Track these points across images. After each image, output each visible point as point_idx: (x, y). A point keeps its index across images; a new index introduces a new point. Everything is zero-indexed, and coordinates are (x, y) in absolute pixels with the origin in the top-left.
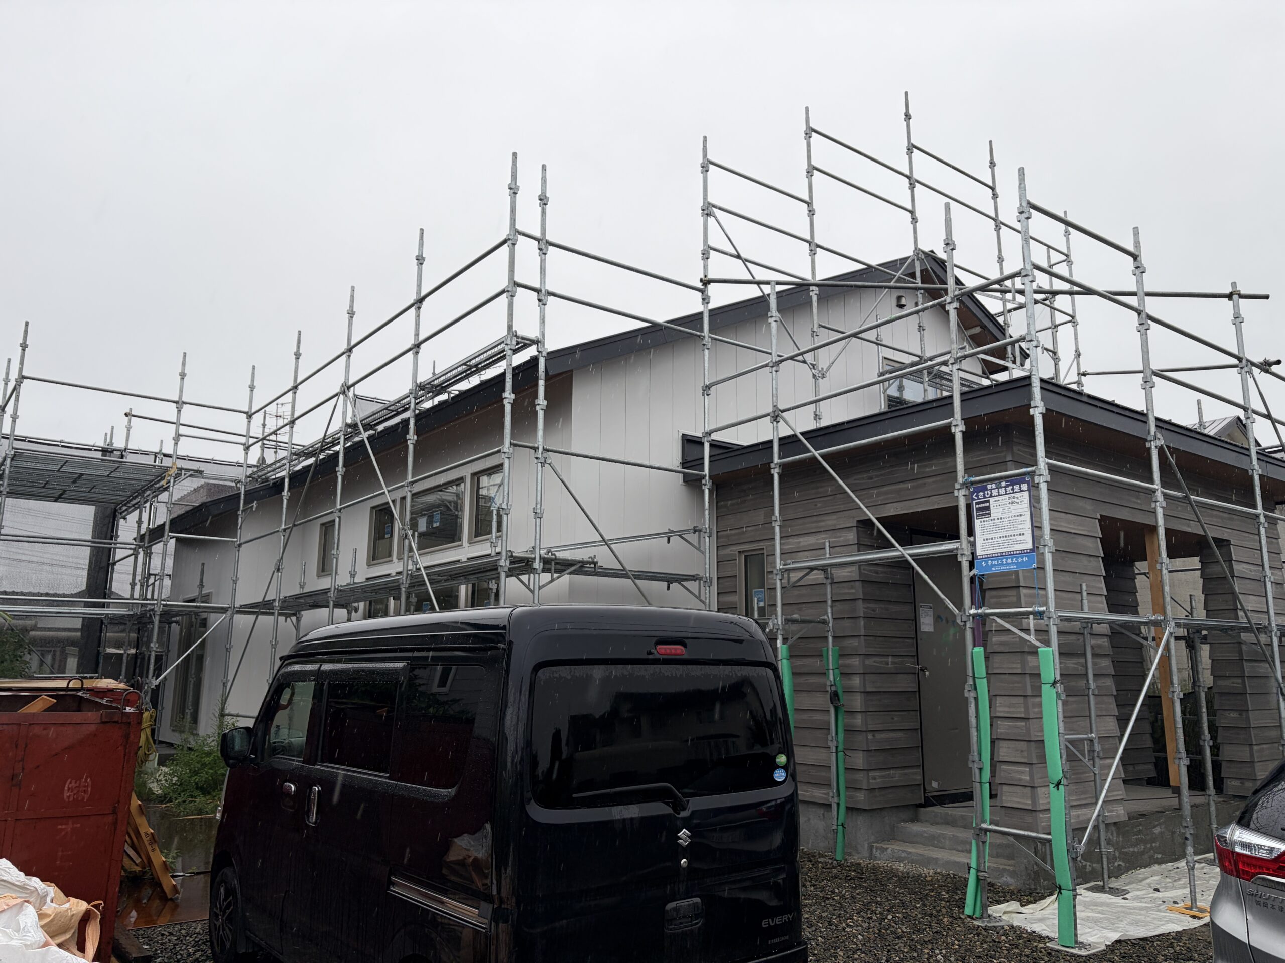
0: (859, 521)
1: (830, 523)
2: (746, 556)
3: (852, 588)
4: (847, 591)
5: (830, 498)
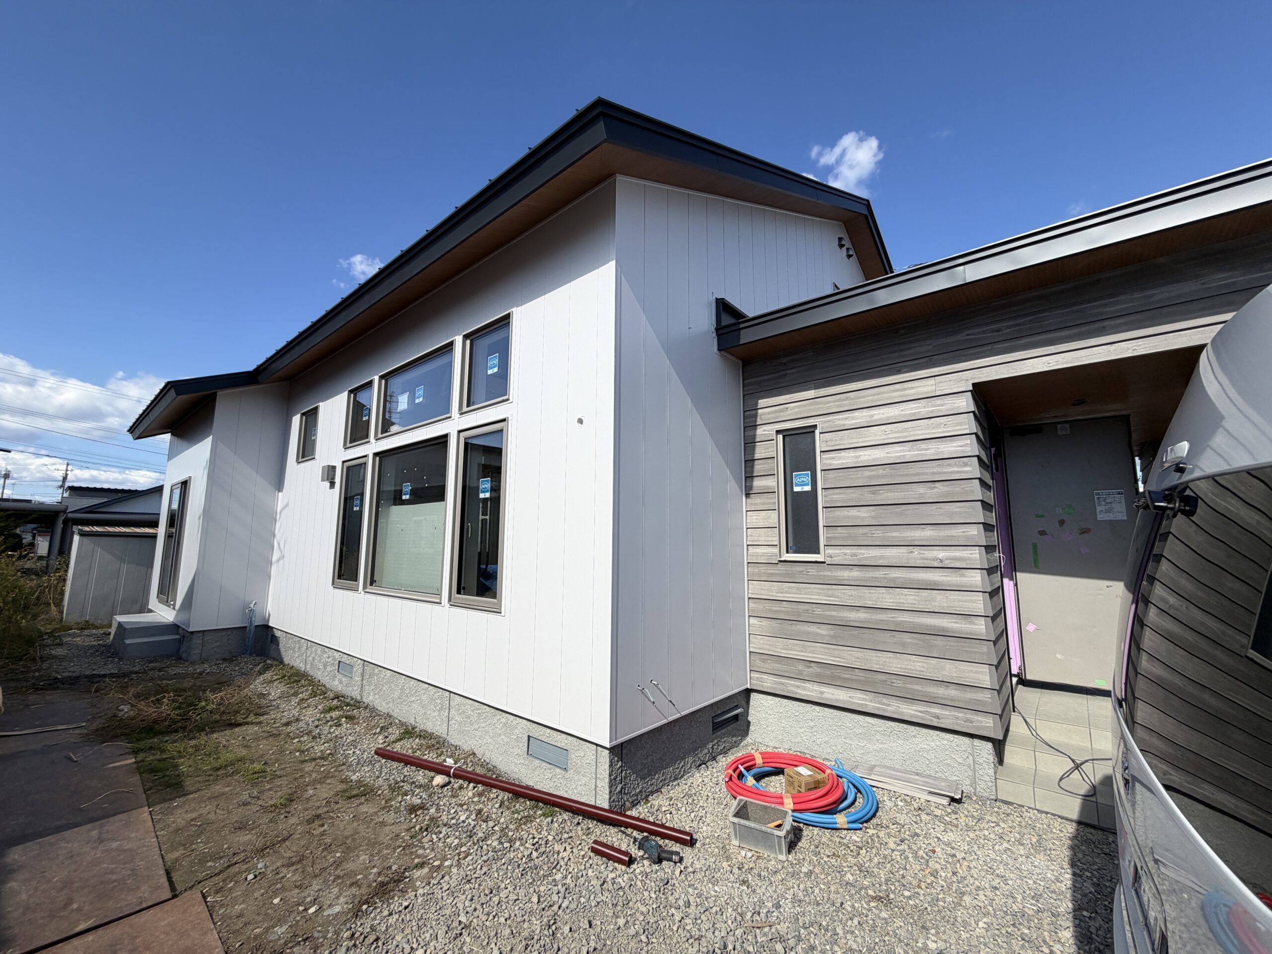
0: (974, 385)
1: (925, 389)
2: (784, 437)
3: (966, 465)
4: (955, 469)
5: (924, 360)
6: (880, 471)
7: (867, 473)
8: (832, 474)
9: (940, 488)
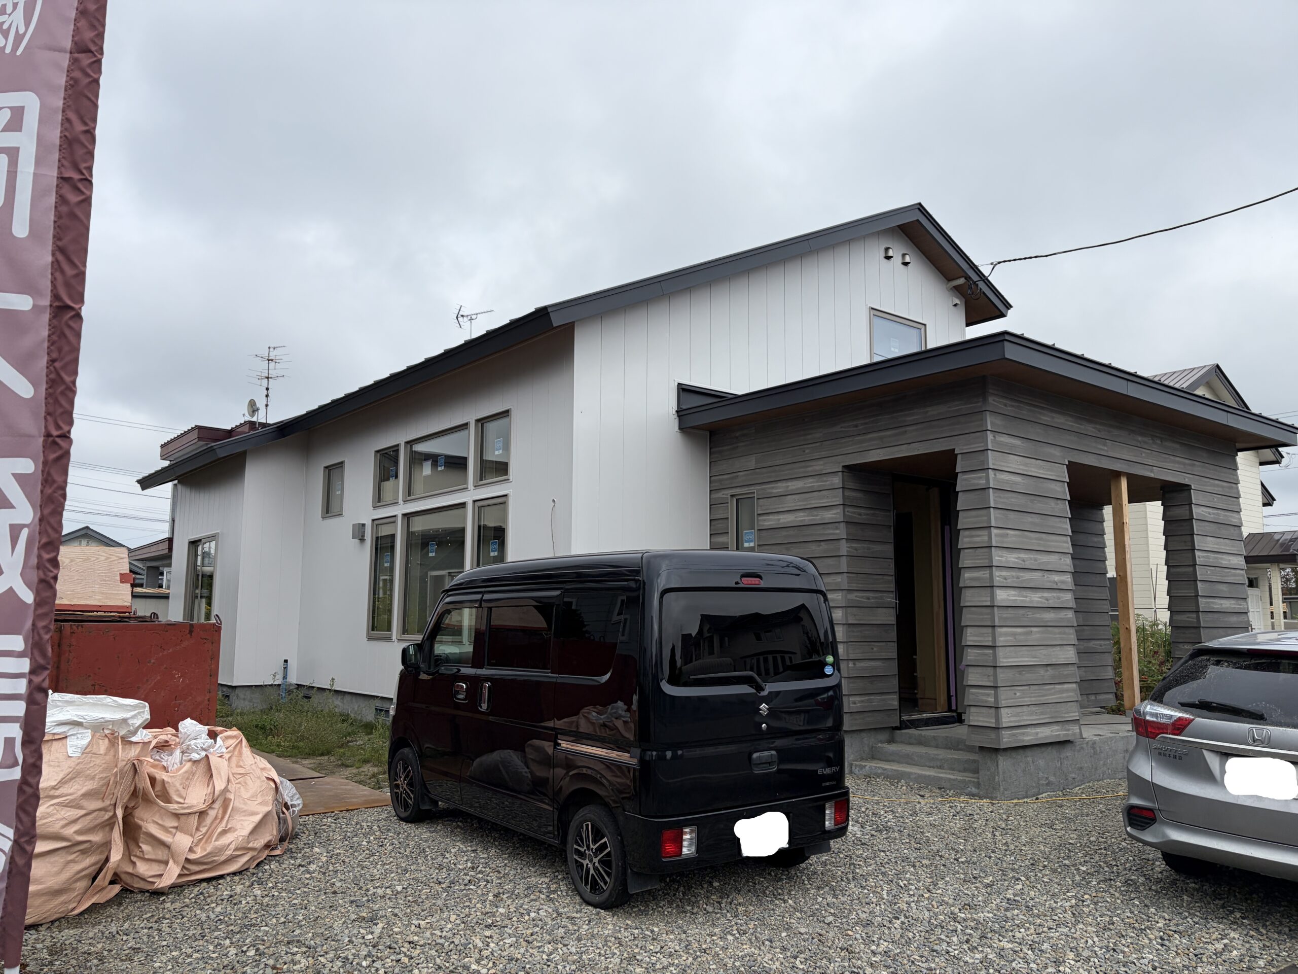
0: (844, 467)
1: (817, 468)
2: (737, 500)
3: (837, 528)
4: (831, 531)
5: (818, 444)
6: (791, 532)
7: (784, 533)
8: (764, 533)
9: (824, 546)
